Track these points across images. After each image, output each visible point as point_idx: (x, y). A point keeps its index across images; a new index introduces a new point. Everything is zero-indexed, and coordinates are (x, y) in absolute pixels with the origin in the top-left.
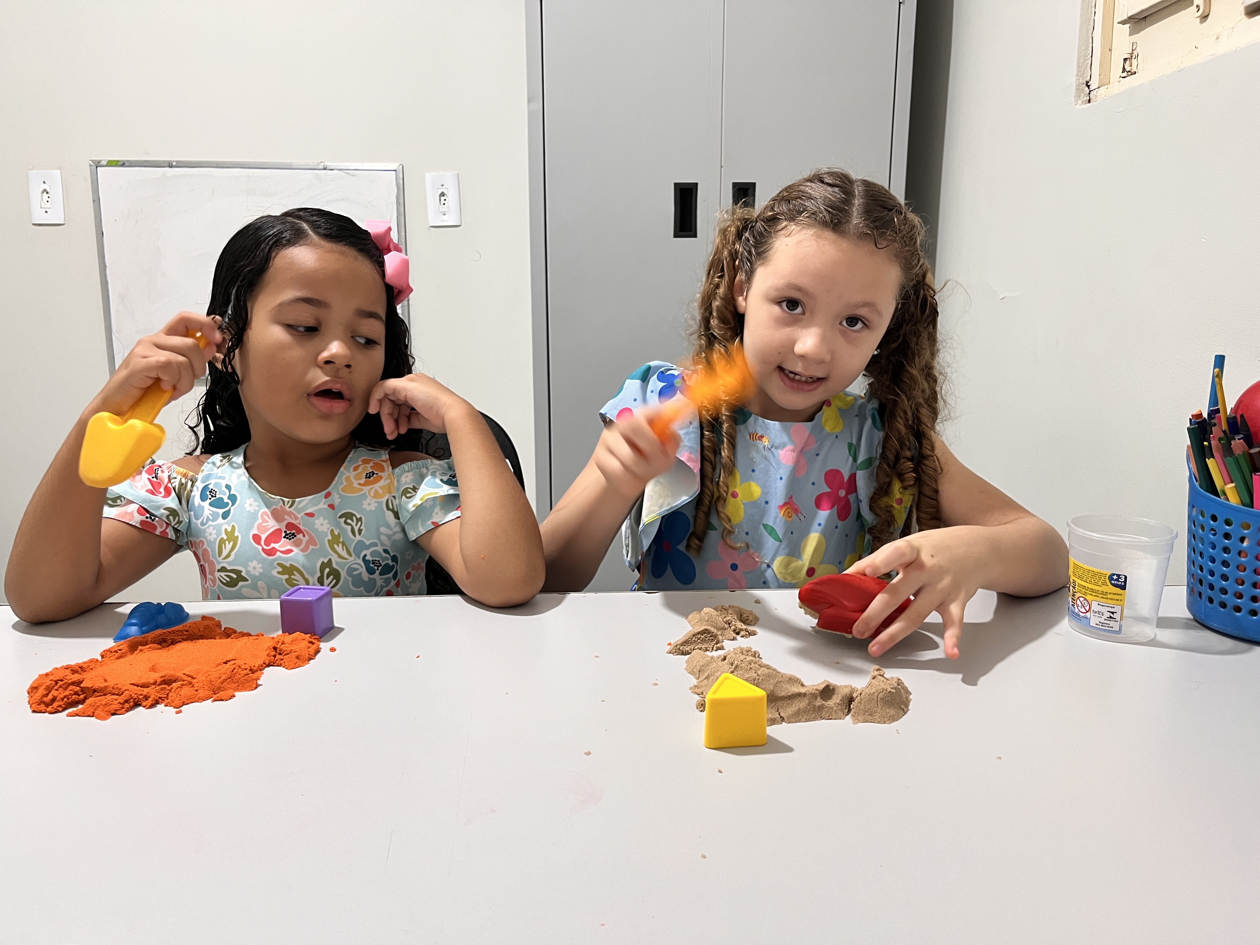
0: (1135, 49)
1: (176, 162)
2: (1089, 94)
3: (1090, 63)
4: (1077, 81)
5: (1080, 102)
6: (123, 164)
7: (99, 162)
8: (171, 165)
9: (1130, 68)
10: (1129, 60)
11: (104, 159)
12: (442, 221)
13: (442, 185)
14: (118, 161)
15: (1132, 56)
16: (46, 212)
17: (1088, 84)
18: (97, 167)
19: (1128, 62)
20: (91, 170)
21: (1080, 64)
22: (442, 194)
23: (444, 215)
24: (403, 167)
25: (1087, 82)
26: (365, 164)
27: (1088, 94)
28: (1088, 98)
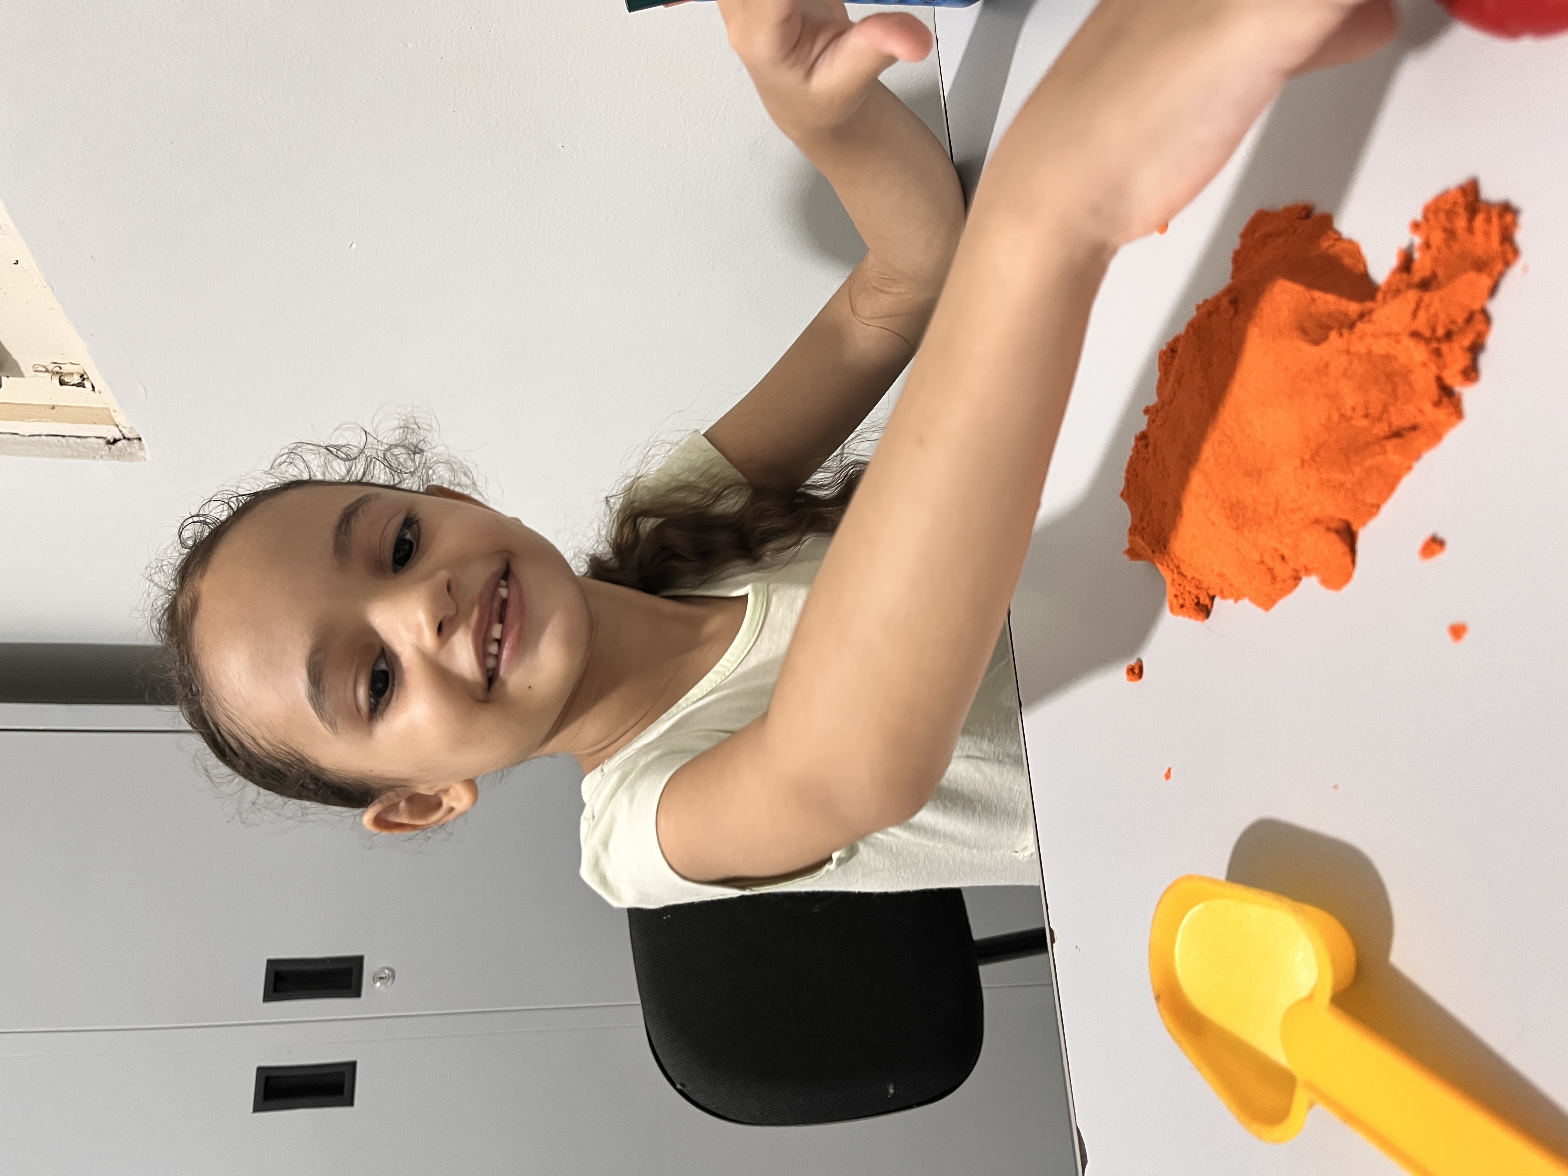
0: (45, 367)
2: (129, 439)
3: (75, 439)
4: (104, 457)
5: (141, 454)
9: (75, 374)
10: (62, 378)
15: (57, 373)
17: (112, 441)
19: (67, 379)
21: (75, 453)
25: (108, 442)
27: (129, 442)
28: (135, 441)
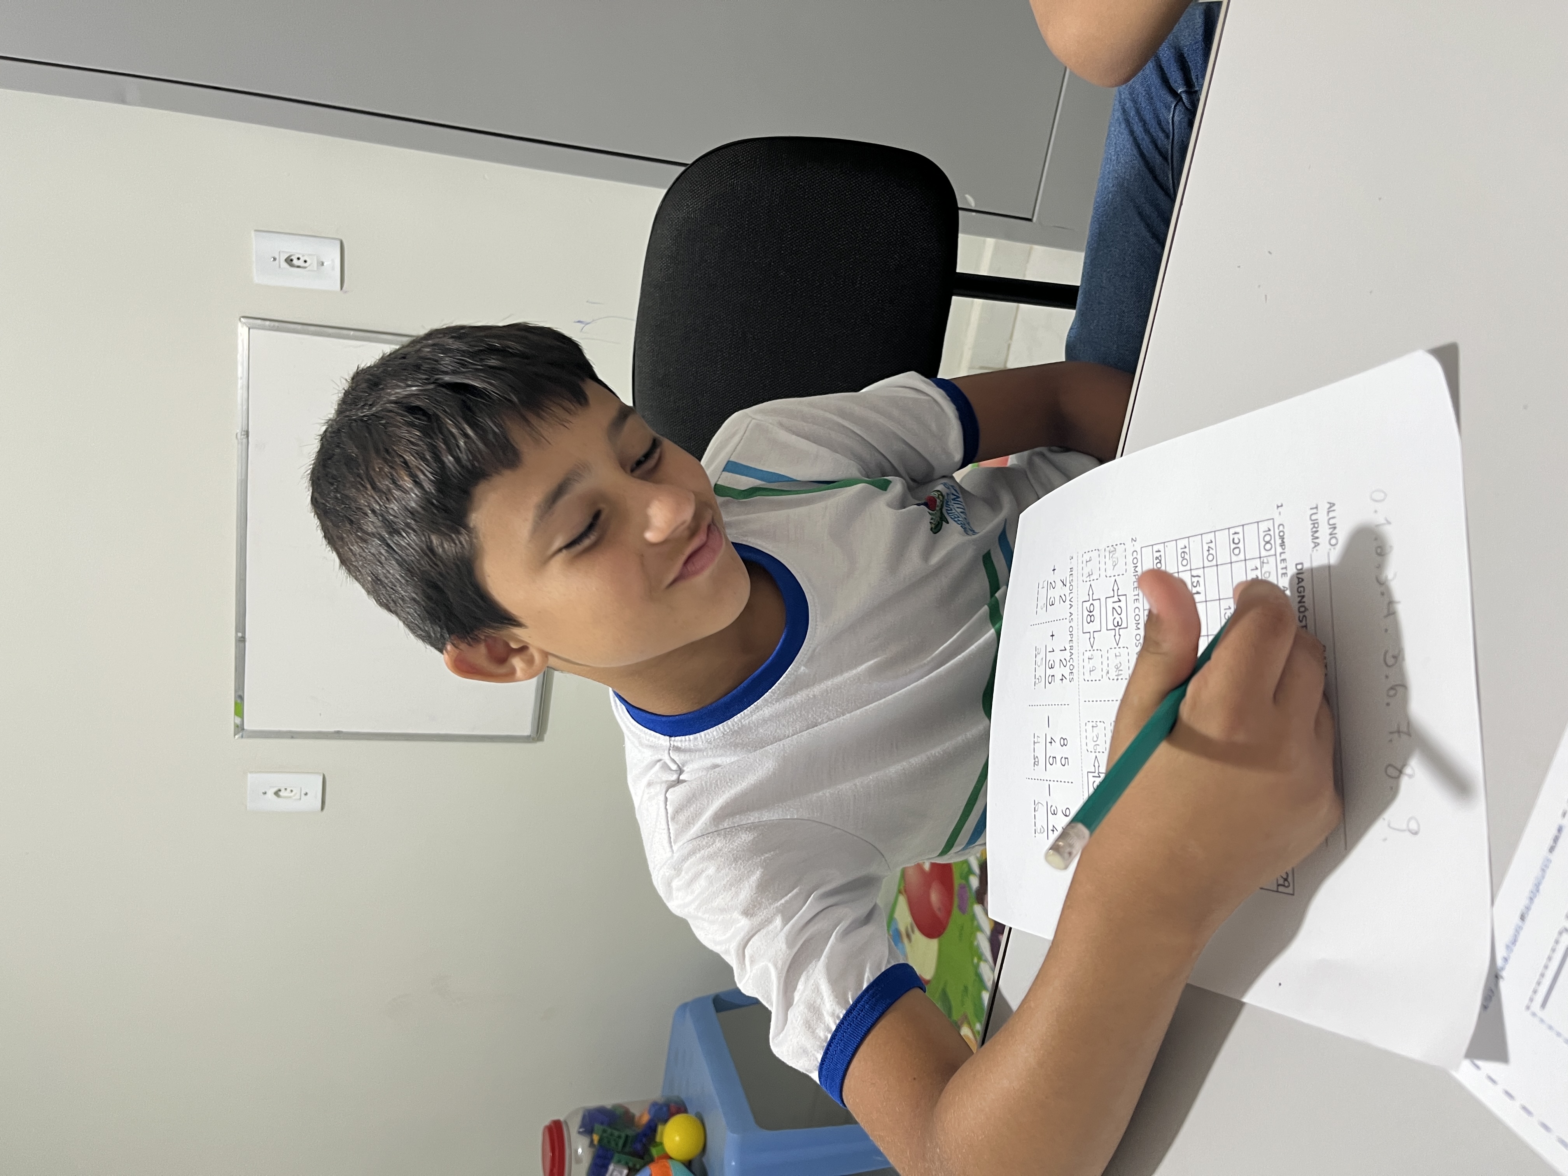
1: (237, 632)
6: (240, 698)
7: (238, 726)
8: (242, 639)
11: (232, 720)
12: (333, 269)
13: (275, 259)
14: (236, 703)
16: (306, 794)
18: (243, 729)
20: (249, 737)
22: (289, 261)
23: (323, 264)
24: (244, 317)
26: (240, 374)
